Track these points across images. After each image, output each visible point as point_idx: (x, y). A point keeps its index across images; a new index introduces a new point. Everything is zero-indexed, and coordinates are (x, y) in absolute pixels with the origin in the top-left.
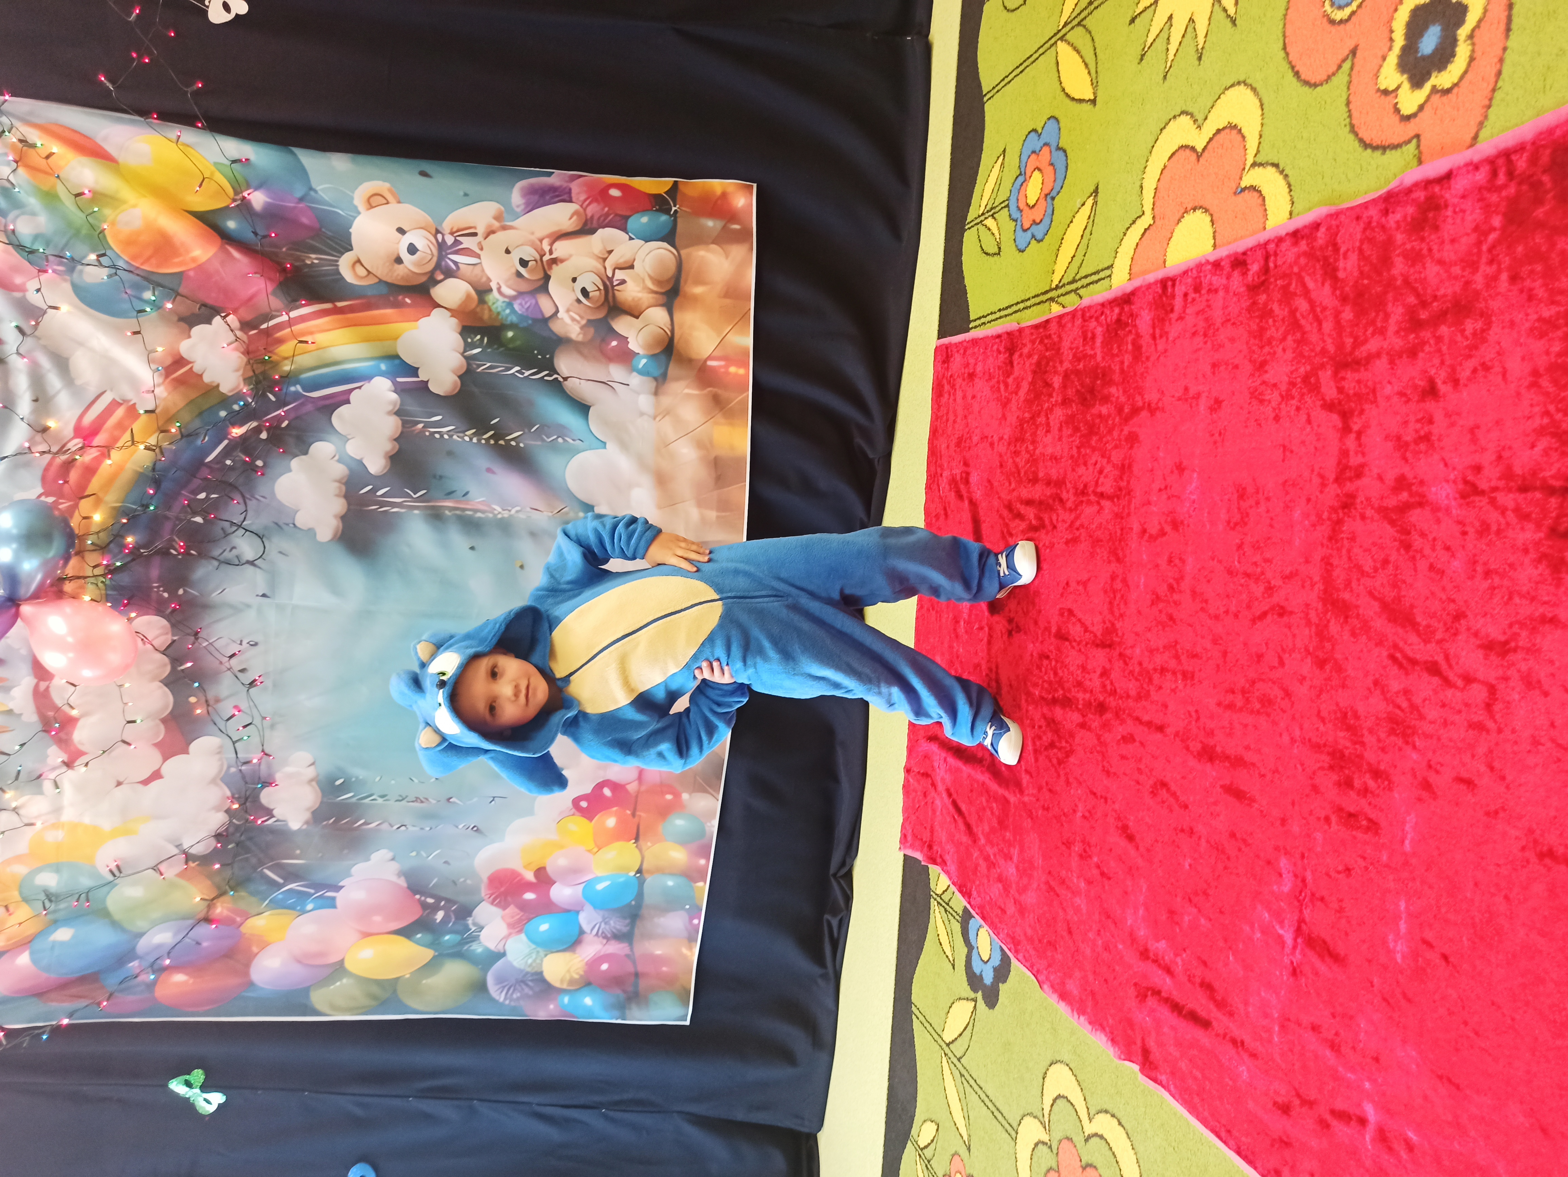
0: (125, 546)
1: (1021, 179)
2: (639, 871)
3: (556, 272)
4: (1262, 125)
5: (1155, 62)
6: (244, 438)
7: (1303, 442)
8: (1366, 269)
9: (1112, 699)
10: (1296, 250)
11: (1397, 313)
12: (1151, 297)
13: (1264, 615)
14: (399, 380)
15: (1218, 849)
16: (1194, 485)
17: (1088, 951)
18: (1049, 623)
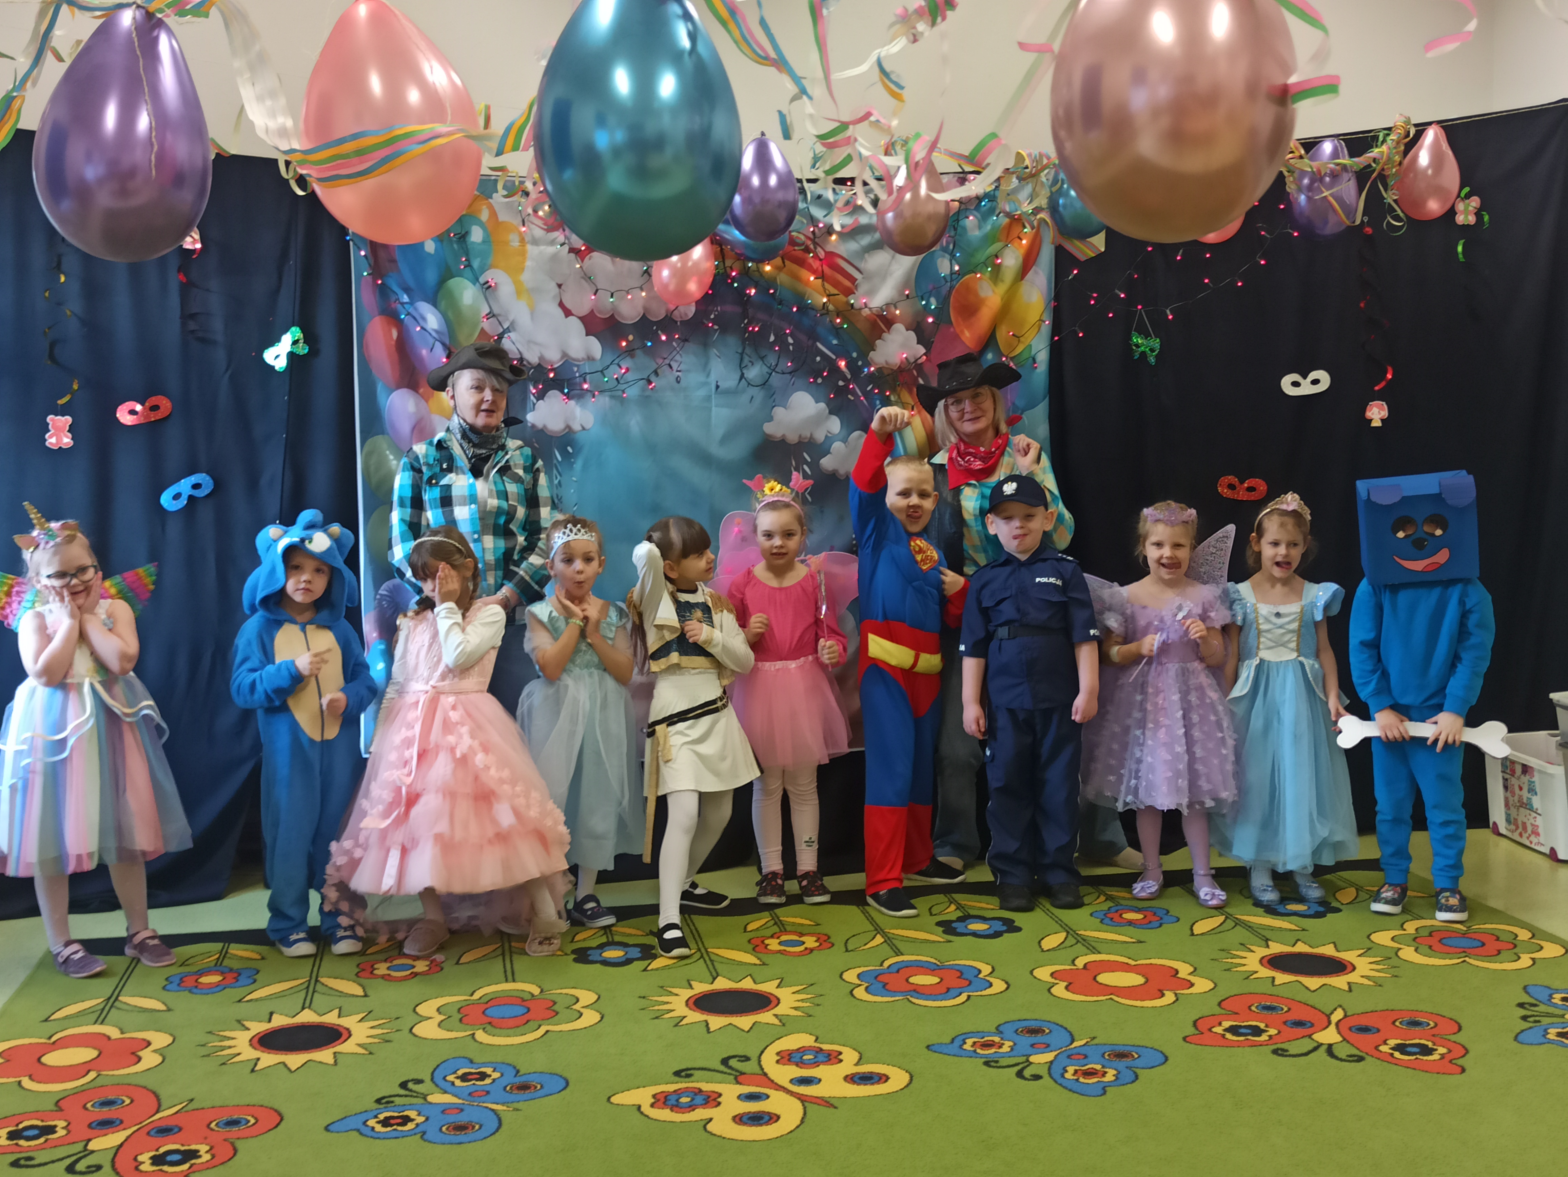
0: (748, 288)
6: (839, 368)
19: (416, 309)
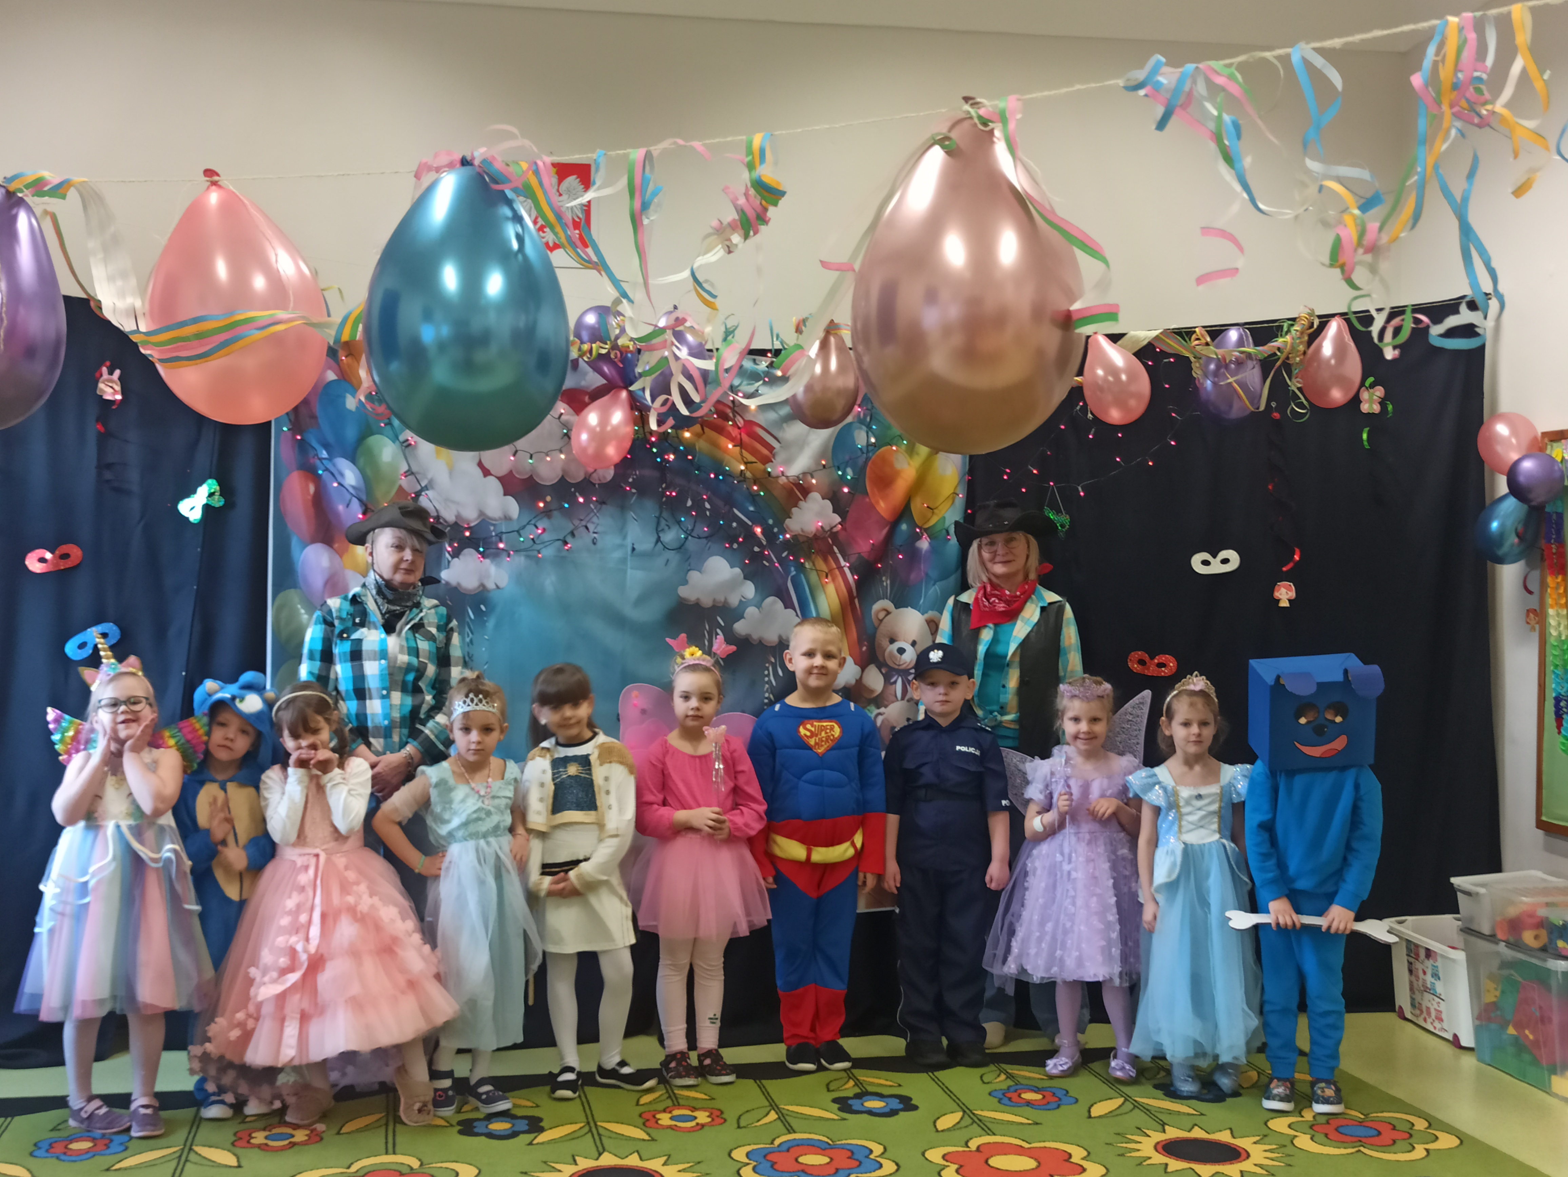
6: (754, 534)
19: (334, 465)
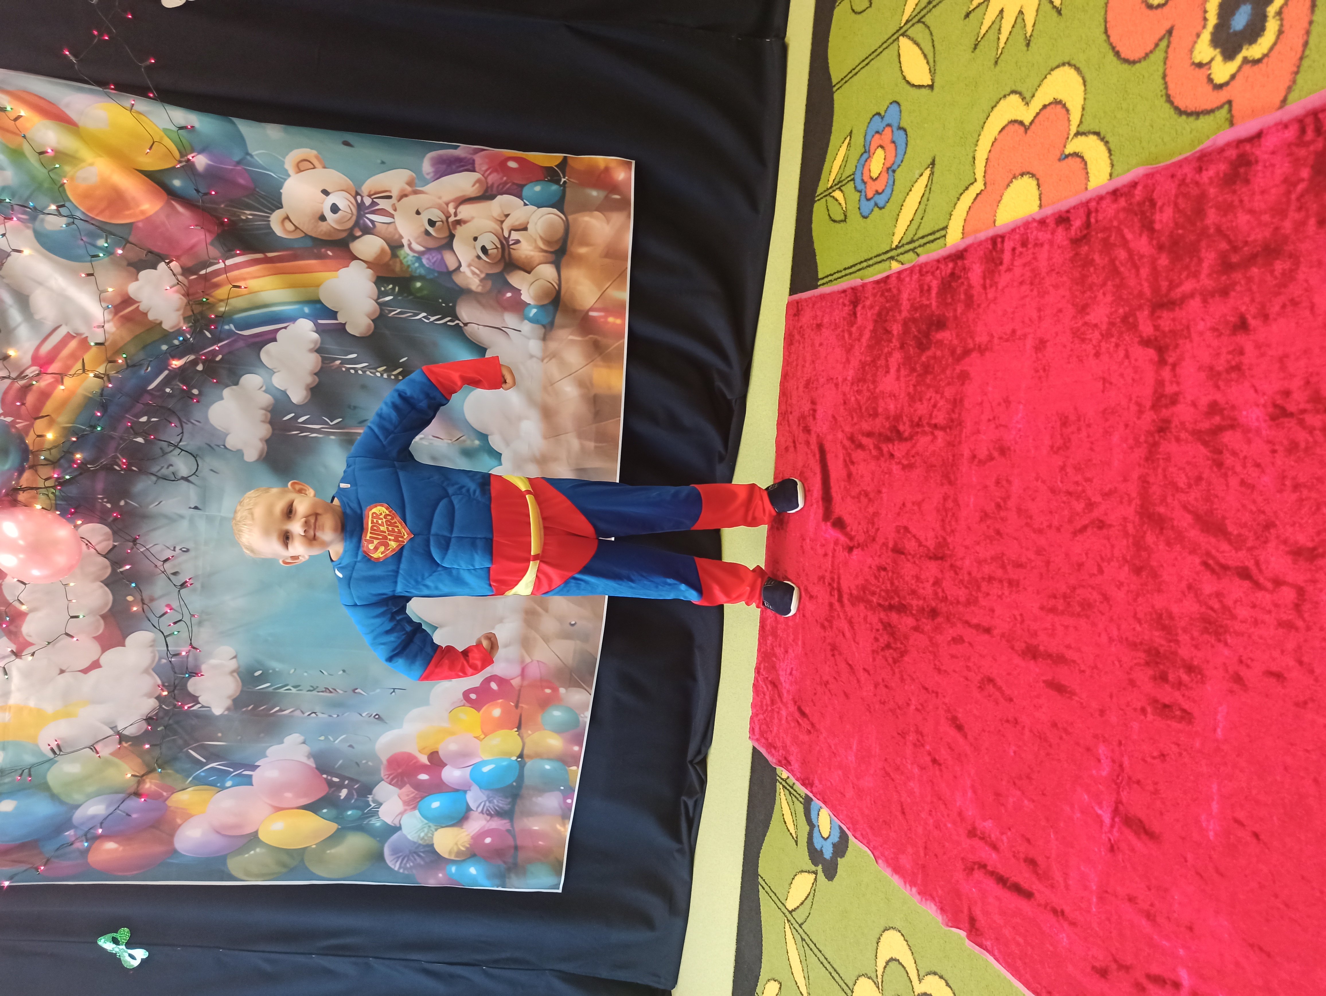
0: (74, 461)
1: (866, 156)
2: (521, 756)
3: (460, 232)
4: (1085, 99)
5: (987, 51)
6: (182, 368)
7: (1122, 375)
8: (1181, 220)
9: (943, 604)
10: (1115, 206)
11: (1209, 257)
12: (982, 252)
13: (1085, 528)
14: (320, 321)
15: (1042, 738)
16: (1020, 415)
17: (920, 830)
18: (887, 539)
